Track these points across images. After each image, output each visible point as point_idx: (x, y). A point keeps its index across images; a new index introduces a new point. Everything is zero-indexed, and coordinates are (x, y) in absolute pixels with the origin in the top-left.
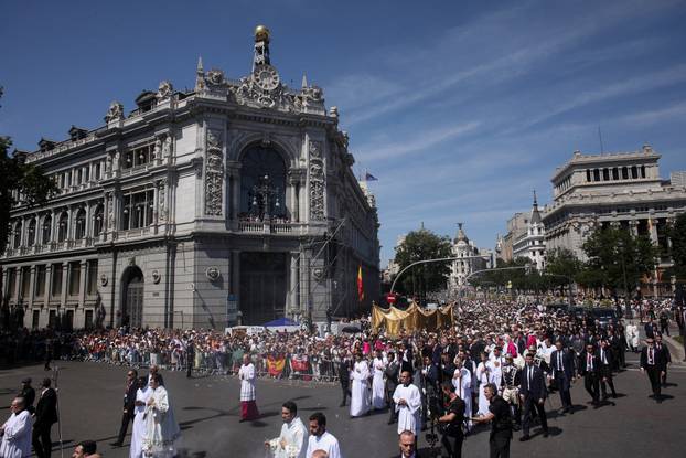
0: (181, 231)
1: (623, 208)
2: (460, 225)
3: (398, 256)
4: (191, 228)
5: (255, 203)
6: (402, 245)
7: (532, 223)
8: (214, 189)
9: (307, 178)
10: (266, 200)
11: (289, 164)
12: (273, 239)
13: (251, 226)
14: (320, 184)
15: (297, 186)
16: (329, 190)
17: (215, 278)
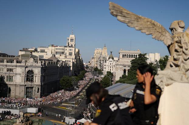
0: (17, 84)
9: (37, 75)
10: (30, 79)
11: (34, 73)
12: (31, 85)
13: (28, 83)
14: (39, 76)
15: (36, 77)
16: (41, 76)
17: (22, 91)
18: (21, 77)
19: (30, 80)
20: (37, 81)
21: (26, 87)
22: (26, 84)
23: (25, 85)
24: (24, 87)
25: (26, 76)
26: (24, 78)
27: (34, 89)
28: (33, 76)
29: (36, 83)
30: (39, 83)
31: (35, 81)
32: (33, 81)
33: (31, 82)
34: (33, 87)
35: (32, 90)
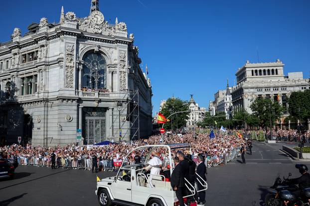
0: (51, 96)
1: (267, 88)
2: (192, 96)
3: (162, 110)
4: (56, 95)
5: (90, 82)
6: (164, 105)
7: (226, 95)
8: (69, 74)
9: (118, 69)
10: (96, 80)
11: (108, 62)
12: (100, 101)
13: (88, 94)
14: (124, 72)
15: (112, 73)
16: (129, 76)
17: (70, 120)
18: (63, 70)
19: (93, 83)
20: (116, 89)
21: (81, 106)
22: (81, 96)
23: (80, 101)
24: (75, 108)
25: (81, 67)
26: (74, 72)
27: (109, 113)
28: (102, 72)
29: (114, 95)
30: (125, 96)
31: (112, 89)
32: (106, 88)
33: (100, 91)
34: (106, 109)
35: (103, 118)
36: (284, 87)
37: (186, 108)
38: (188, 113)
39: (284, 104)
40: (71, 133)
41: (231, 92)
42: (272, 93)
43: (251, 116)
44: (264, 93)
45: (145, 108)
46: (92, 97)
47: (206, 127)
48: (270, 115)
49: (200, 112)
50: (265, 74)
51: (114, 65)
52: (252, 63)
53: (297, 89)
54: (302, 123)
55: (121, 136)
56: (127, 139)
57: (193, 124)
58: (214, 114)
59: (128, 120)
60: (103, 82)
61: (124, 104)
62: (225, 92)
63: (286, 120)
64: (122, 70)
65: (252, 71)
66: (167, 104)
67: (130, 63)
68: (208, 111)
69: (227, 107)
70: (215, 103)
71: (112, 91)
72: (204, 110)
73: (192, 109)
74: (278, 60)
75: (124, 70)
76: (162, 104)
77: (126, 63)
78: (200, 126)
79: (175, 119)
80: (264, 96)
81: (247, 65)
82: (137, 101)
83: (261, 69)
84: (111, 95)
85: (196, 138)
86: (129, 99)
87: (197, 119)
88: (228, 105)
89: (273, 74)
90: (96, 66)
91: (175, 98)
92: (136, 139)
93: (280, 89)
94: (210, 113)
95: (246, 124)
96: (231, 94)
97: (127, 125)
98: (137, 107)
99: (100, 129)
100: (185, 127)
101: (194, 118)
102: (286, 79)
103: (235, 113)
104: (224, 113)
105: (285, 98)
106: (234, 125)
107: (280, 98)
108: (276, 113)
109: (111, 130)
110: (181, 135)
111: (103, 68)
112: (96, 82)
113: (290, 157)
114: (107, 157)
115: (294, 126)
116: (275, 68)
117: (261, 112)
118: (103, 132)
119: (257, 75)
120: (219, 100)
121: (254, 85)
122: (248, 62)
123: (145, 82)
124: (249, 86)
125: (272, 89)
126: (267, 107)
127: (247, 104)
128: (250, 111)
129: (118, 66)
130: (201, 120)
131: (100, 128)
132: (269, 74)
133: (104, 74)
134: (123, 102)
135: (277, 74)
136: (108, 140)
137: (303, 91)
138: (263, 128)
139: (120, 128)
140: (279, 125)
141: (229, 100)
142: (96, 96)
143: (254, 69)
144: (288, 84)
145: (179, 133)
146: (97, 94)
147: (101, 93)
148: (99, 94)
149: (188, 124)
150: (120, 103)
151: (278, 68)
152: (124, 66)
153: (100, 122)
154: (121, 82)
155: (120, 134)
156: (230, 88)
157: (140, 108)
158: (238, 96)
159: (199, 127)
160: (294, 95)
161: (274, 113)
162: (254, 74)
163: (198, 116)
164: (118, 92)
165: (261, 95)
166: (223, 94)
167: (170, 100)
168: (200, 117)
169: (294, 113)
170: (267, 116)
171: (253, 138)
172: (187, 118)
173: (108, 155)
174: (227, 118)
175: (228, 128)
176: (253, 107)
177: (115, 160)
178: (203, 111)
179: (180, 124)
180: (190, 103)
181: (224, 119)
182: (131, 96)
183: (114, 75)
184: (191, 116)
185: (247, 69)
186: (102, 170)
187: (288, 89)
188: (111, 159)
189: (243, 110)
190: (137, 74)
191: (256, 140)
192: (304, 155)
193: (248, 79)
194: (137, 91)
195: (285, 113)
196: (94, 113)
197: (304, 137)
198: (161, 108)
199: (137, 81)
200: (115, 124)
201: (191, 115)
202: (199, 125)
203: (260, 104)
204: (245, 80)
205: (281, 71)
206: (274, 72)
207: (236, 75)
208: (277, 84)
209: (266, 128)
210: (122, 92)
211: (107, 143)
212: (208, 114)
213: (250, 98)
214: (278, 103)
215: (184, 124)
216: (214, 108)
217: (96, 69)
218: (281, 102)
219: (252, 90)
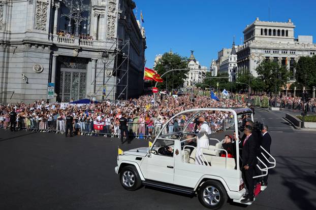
0: (14, 38)
1: (276, 51)
2: (192, 52)
3: (157, 66)
4: (22, 37)
5: (69, 25)
6: (160, 60)
7: (231, 54)
8: (41, 13)
9: (106, 13)
10: (77, 24)
11: (94, 3)
12: (81, 50)
13: (66, 40)
14: (114, 17)
15: (99, 17)
16: (120, 22)
17: (40, 71)
18: (32, 6)
19: (73, 26)
20: (102, 37)
21: (56, 54)
22: (55, 41)
23: (54, 47)
24: (48, 56)
25: (58, 5)
26: (48, 11)
27: (91, 65)
28: (86, 14)
29: (99, 44)
30: (112, 46)
31: (97, 36)
32: (89, 35)
33: (81, 38)
34: (88, 60)
35: (83, 71)
36: (293, 51)
37: (184, 65)
38: (187, 72)
39: (292, 69)
40: (40, 87)
41: (237, 51)
42: (280, 56)
43: (256, 79)
44: (272, 56)
45: (136, 62)
46: (70, 44)
47: (206, 89)
48: (276, 80)
49: (201, 71)
50: (274, 35)
51: (101, 7)
52: (262, 21)
53: (306, 54)
54: (308, 91)
55: (104, 94)
56: (112, 98)
57: (191, 85)
58: (216, 75)
59: (114, 75)
60: (87, 27)
61: (110, 56)
62: (230, 50)
63: (292, 87)
64: (111, 14)
65: (262, 30)
66: (163, 59)
67: (121, 7)
68: (209, 71)
69: (231, 68)
70: (217, 62)
71: (97, 39)
72: (205, 69)
73: (191, 67)
74: (290, 21)
75: (114, 14)
76: (157, 59)
77: (117, 6)
78: (200, 88)
79: (171, 77)
80: (271, 59)
81: (257, 23)
82: (126, 53)
83: (270, 28)
84: (95, 44)
85: (193, 101)
86: (118, 50)
87: (197, 79)
88: (233, 65)
89: (283, 35)
90: (78, 6)
91: (173, 53)
92: (123, 98)
93: (289, 52)
94: (211, 73)
95: (250, 88)
96: (237, 54)
97: (113, 81)
98: (127, 60)
99: (79, 85)
100: (182, 87)
101: (193, 78)
102: (296, 42)
103: (240, 75)
104: (227, 75)
105: (293, 63)
106: (237, 88)
107: (288, 63)
108: (283, 78)
109: (93, 86)
110: (177, 96)
111: (87, 10)
112: (77, 26)
113: (292, 125)
114: (85, 119)
115: (299, 93)
116: (285, 29)
117: (267, 75)
118: (83, 87)
119: (266, 35)
120: (223, 59)
121: (262, 46)
122: (258, 19)
123: (138, 31)
124: (257, 46)
125: (280, 52)
126: (274, 71)
127: (253, 66)
128: (255, 74)
129: (106, 9)
130: (201, 80)
131: (79, 83)
132: (279, 35)
133: (87, 18)
134: (109, 53)
135: (287, 35)
136: (89, 99)
137: (311, 56)
138: (267, 93)
139: (104, 84)
140: (285, 91)
141: (234, 59)
142: (76, 43)
143: (264, 28)
144: (298, 47)
145: (175, 94)
146: (77, 41)
147: (82, 40)
148: (80, 41)
149: (185, 84)
150: (105, 54)
151: (288, 29)
152: (114, 9)
153: (79, 76)
154: (109, 28)
155: (104, 91)
156: (236, 47)
157: (130, 62)
158: (244, 56)
159: (197, 88)
160: (302, 59)
161: (280, 78)
162: (264, 33)
163: (197, 76)
164: (105, 40)
165: (268, 57)
166: (228, 53)
167: (166, 55)
168: (199, 77)
169: (300, 80)
170: (273, 80)
171: (256, 104)
172: (185, 77)
173: (87, 116)
174: (230, 80)
175: (230, 91)
176: (259, 70)
177: (95, 123)
178: (203, 71)
179: (176, 83)
180: (189, 60)
181: (226, 80)
182: (120, 47)
183: (100, 19)
184: (190, 76)
185: (256, 27)
186: (79, 133)
187: (297, 53)
188: (91, 120)
189: (248, 73)
190: (130, 20)
191: (259, 106)
192: (306, 124)
193: (256, 39)
194: (128, 42)
195: (292, 78)
196: (72, 65)
197: (308, 105)
198: (155, 64)
199: (128, 29)
200: (97, 79)
201: (190, 74)
202: (198, 85)
203: (267, 66)
204: (253, 39)
205: (291, 33)
206: (284, 33)
207: (244, 33)
208: (286, 47)
209: (271, 94)
210: (109, 41)
211: (87, 101)
212: (209, 74)
213: (257, 59)
214: (285, 68)
215: (181, 84)
216: (216, 68)
217: (78, 9)
218: (288, 66)
219: (260, 51)
